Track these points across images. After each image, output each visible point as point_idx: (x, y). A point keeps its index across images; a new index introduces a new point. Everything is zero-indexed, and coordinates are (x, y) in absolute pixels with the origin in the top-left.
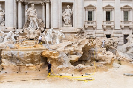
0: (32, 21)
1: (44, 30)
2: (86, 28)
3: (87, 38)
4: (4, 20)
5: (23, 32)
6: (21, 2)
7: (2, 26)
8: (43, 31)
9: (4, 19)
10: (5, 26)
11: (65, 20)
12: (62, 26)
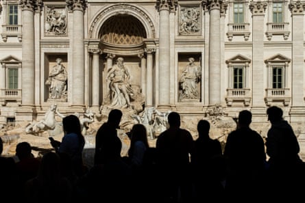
0: (119, 91)
1: (142, 108)
2: (230, 103)
3: (218, 127)
4: (67, 90)
5: (101, 113)
6: (98, 53)
7: (62, 101)
8: (141, 112)
9: (65, 88)
10: (67, 101)
11: (184, 88)
12: (179, 100)
